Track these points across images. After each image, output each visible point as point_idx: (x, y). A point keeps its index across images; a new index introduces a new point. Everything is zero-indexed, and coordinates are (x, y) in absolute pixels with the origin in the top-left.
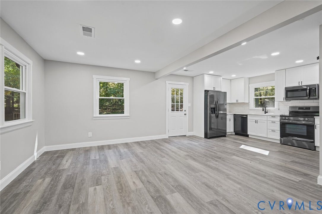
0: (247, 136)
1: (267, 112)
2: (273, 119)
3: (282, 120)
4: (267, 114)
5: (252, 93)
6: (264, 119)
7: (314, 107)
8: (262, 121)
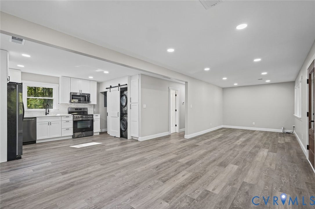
0: (34, 142)
1: (49, 113)
2: (67, 119)
3: (74, 119)
4: (48, 115)
5: (25, 92)
6: (58, 120)
7: (84, 108)
8: (56, 122)
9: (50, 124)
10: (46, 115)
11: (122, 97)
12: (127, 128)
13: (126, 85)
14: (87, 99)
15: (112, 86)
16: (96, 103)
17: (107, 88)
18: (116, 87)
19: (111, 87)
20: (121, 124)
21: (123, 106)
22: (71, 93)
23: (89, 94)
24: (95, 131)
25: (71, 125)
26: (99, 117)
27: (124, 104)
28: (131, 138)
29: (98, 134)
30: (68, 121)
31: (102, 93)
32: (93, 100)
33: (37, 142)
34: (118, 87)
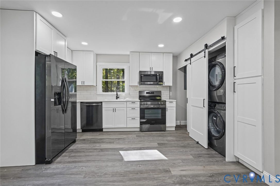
0: (101, 130)
1: (119, 98)
2: (133, 105)
3: (142, 106)
4: (118, 100)
5: (101, 75)
6: (123, 106)
7: (157, 92)
8: (121, 109)
9: (114, 110)
10: (117, 99)
11: (213, 69)
12: (224, 134)
13: (223, 38)
14: (158, 79)
15: (194, 54)
16: (171, 84)
17: (186, 60)
18: (199, 53)
19: (192, 56)
20: (210, 121)
21: (214, 86)
22: (140, 72)
23: (162, 72)
24: (168, 124)
25: (137, 114)
26: (174, 104)
27: (217, 83)
28: (235, 160)
29: (174, 129)
30: (133, 109)
31: (180, 69)
32: (168, 80)
33: (104, 130)
34: (203, 52)
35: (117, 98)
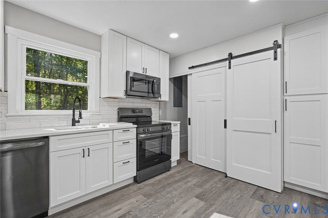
4: (78, 128)
6: (105, 140)
9: (86, 152)
10: (73, 125)
16: (167, 99)
17: (192, 68)
19: (231, 57)
26: (178, 128)
29: (176, 163)
30: (126, 142)
35: (74, 122)
